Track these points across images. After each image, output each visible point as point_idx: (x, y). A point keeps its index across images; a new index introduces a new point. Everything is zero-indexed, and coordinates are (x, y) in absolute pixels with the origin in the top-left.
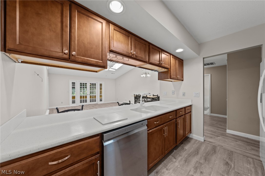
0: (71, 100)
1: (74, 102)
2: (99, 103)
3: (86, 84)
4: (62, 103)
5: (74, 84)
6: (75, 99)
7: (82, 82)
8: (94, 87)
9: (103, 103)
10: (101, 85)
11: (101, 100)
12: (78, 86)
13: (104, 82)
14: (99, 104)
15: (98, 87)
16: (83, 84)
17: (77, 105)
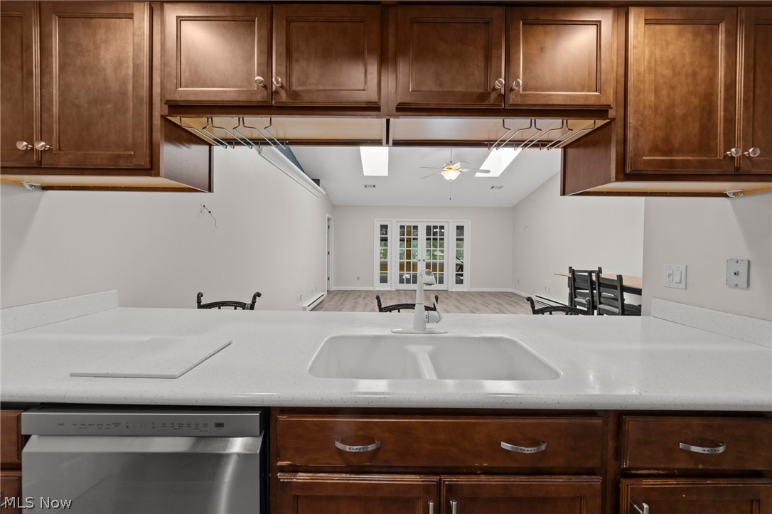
0: (377, 273)
1: (384, 280)
2: (454, 290)
3: (416, 228)
4: (358, 278)
5: (384, 228)
6: (387, 270)
7: (406, 224)
8: (438, 237)
9: (466, 290)
10: (460, 229)
11: (460, 282)
12: (394, 235)
13: (470, 221)
14: (452, 292)
15: (450, 236)
16: (409, 227)
17: (391, 287)
